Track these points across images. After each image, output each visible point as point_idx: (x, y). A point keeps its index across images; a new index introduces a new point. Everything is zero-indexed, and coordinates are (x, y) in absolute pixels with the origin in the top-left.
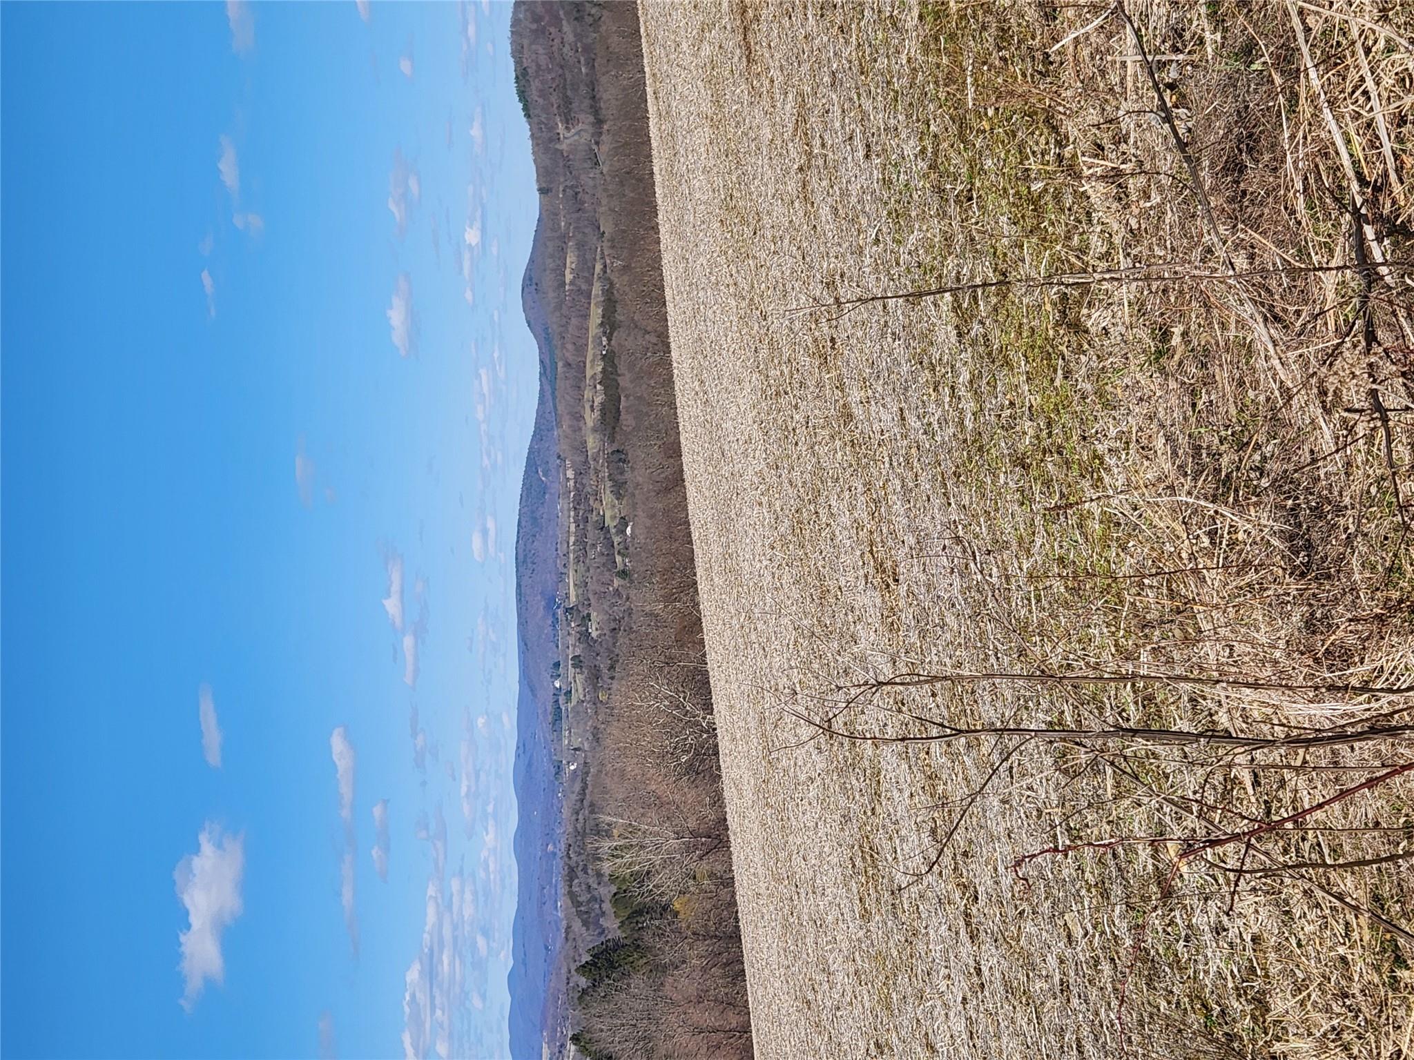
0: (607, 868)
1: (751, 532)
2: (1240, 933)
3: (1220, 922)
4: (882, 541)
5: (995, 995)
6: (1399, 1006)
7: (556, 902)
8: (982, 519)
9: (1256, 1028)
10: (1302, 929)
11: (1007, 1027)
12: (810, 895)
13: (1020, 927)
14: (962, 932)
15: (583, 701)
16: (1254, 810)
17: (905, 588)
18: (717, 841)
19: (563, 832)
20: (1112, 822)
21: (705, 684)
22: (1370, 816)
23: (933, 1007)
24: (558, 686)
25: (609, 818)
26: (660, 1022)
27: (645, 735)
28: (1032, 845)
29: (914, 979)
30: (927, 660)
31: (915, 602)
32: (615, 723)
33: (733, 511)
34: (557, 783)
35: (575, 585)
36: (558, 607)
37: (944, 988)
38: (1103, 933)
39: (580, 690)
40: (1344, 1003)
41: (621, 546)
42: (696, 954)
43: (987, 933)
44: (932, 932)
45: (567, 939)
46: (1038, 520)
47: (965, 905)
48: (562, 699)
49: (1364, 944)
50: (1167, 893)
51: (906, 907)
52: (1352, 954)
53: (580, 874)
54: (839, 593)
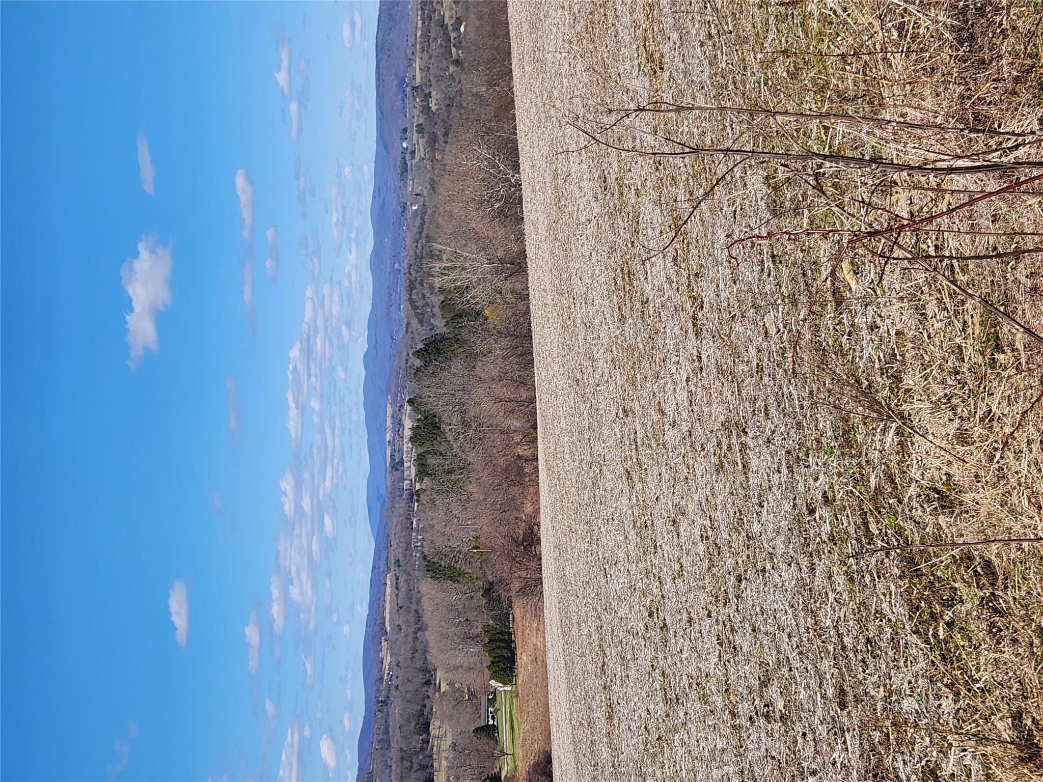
0: (437, 282)
1: (555, 30)
2: (888, 330)
3: (875, 322)
4: (653, 37)
5: (709, 375)
6: (994, 379)
7: (400, 305)
8: (729, 20)
9: (892, 396)
10: (933, 325)
11: (717, 398)
12: (583, 305)
13: (731, 327)
14: (690, 331)
15: (423, 159)
16: (908, 240)
17: (668, 75)
18: (518, 267)
19: (407, 256)
20: (805, 250)
21: (515, 150)
22: (991, 243)
23: (666, 384)
24: (405, 146)
25: (440, 246)
26: (471, 393)
27: (468, 187)
28: (745, 268)
29: (653, 364)
30: (680, 130)
31: (674, 86)
32: (447, 177)
33: (542, 13)
34: (402, 219)
35: (420, 69)
36: (407, 86)
37: (674, 371)
38: (790, 331)
39: (422, 150)
40: (956, 378)
41: (456, 41)
42: (499, 347)
43: (707, 331)
44: (668, 331)
45: (407, 331)
46: (772, 20)
47: (694, 312)
48: (408, 157)
49: (975, 336)
50: (839, 301)
51: (651, 313)
52: (966, 343)
53: (418, 286)
54: (618, 79)
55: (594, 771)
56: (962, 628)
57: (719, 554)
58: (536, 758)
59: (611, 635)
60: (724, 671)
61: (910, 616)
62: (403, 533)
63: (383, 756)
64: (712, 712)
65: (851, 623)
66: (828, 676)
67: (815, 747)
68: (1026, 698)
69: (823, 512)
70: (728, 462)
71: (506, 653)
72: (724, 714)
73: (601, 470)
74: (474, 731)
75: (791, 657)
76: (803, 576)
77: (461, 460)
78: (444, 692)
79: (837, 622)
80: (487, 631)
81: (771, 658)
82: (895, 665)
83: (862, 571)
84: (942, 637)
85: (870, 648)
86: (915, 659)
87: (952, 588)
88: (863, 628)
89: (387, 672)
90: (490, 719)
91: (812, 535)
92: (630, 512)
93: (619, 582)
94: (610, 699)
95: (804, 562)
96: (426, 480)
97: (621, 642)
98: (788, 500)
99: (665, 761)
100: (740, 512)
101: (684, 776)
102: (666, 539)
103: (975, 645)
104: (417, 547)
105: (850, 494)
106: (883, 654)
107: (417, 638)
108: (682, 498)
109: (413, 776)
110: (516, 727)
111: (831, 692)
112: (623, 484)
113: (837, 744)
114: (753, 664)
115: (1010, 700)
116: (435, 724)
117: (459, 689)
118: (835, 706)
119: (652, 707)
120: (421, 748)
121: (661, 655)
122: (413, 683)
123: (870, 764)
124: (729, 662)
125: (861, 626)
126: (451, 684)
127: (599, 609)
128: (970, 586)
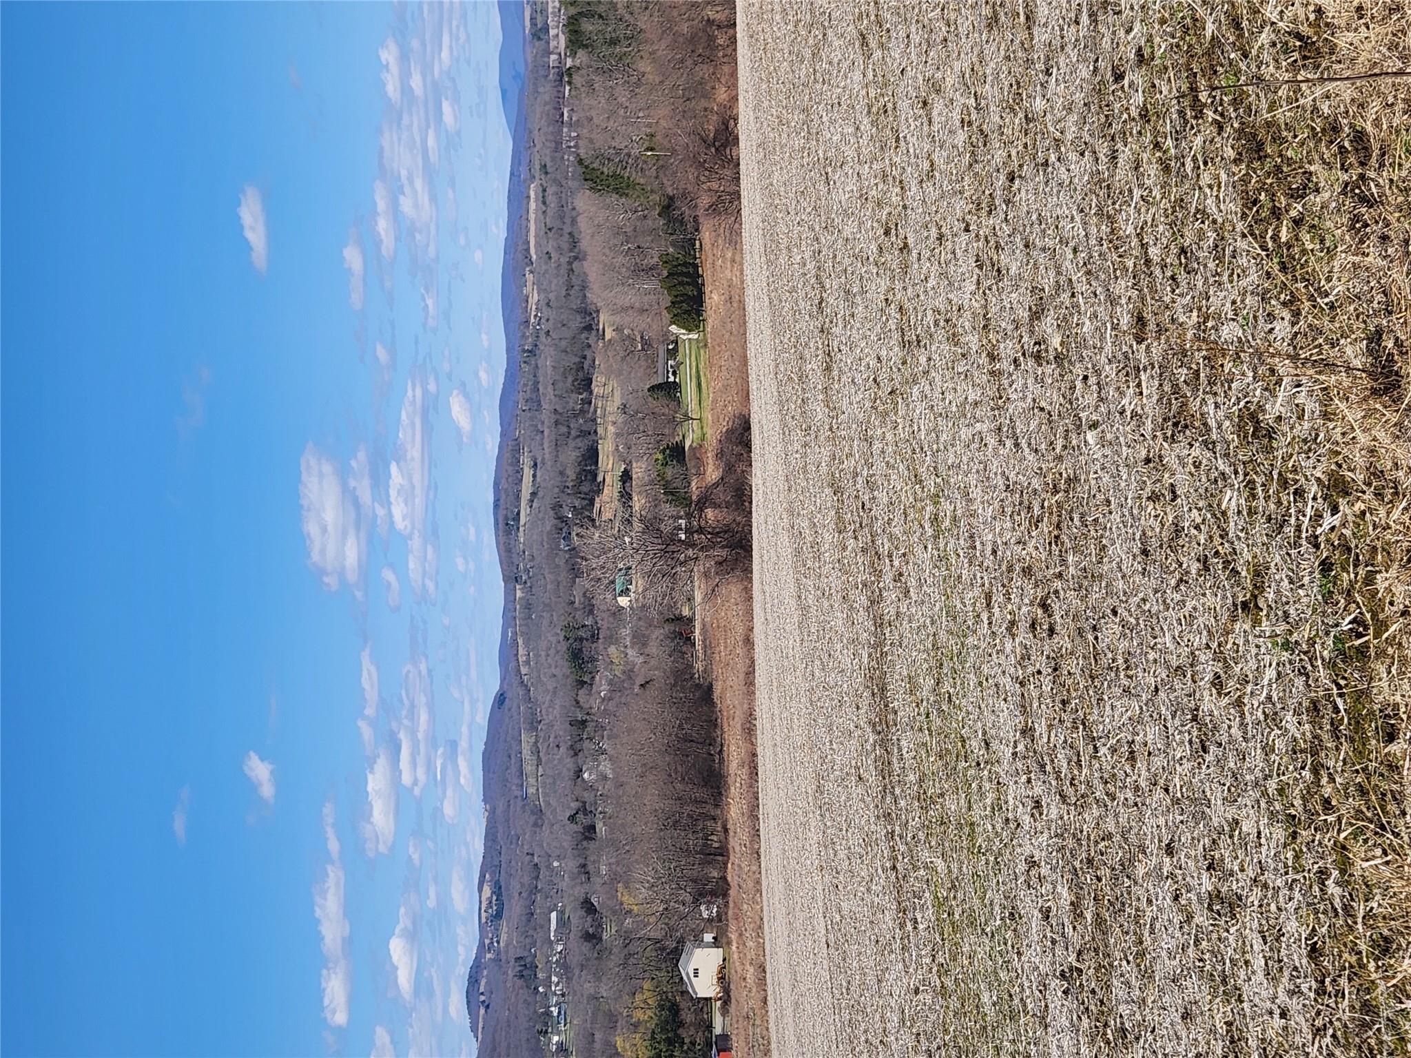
55: (805, 436)
56: (1314, 226)
57: (985, 145)
58: (730, 424)
59: (833, 262)
60: (983, 302)
61: (1244, 213)
62: (551, 128)
63: (531, 419)
64: (963, 355)
65: (1161, 228)
66: (1123, 301)
67: (1099, 392)
68: (1390, 313)
69: (1135, 77)
70: (1006, 13)
71: (690, 290)
72: (980, 357)
73: (825, 35)
74: (649, 390)
75: (1074, 278)
76: (1100, 168)
77: (628, 26)
78: (610, 341)
79: (1142, 228)
80: (666, 262)
81: (1047, 282)
82: (1216, 281)
83: (1183, 157)
84: (1283, 240)
85: (1183, 261)
86: (1244, 272)
87: (1305, 173)
88: (1177, 234)
89: (533, 313)
90: (670, 375)
91: (1116, 111)
92: (864, 92)
93: (845, 190)
94: (828, 345)
95: (1103, 150)
96: (580, 53)
97: (846, 270)
98: (1087, 63)
99: (899, 421)
100: (1018, 83)
101: (923, 438)
102: (912, 128)
103: (1328, 248)
104: (570, 147)
105: (1175, 49)
106: (1201, 267)
107: (572, 270)
108: (938, 68)
109: (572, 444)
110: (704, 385)
111: (1126, 321)
112: (855, 54)
113: (1128, 387)
114: (1022, 290)
115: (1368, 316)
116: (598, 380)
117: (629, 336)
118: (1130, 339)
119: (884, 353)
120: (581, 411)
121: (898, 285)
122: (569, 328)
123: (1170, 410)
124: (990, 289)
125: (1174, 233)
126: (618, 330)
127: (817, 228)
128: (1331, 169)
